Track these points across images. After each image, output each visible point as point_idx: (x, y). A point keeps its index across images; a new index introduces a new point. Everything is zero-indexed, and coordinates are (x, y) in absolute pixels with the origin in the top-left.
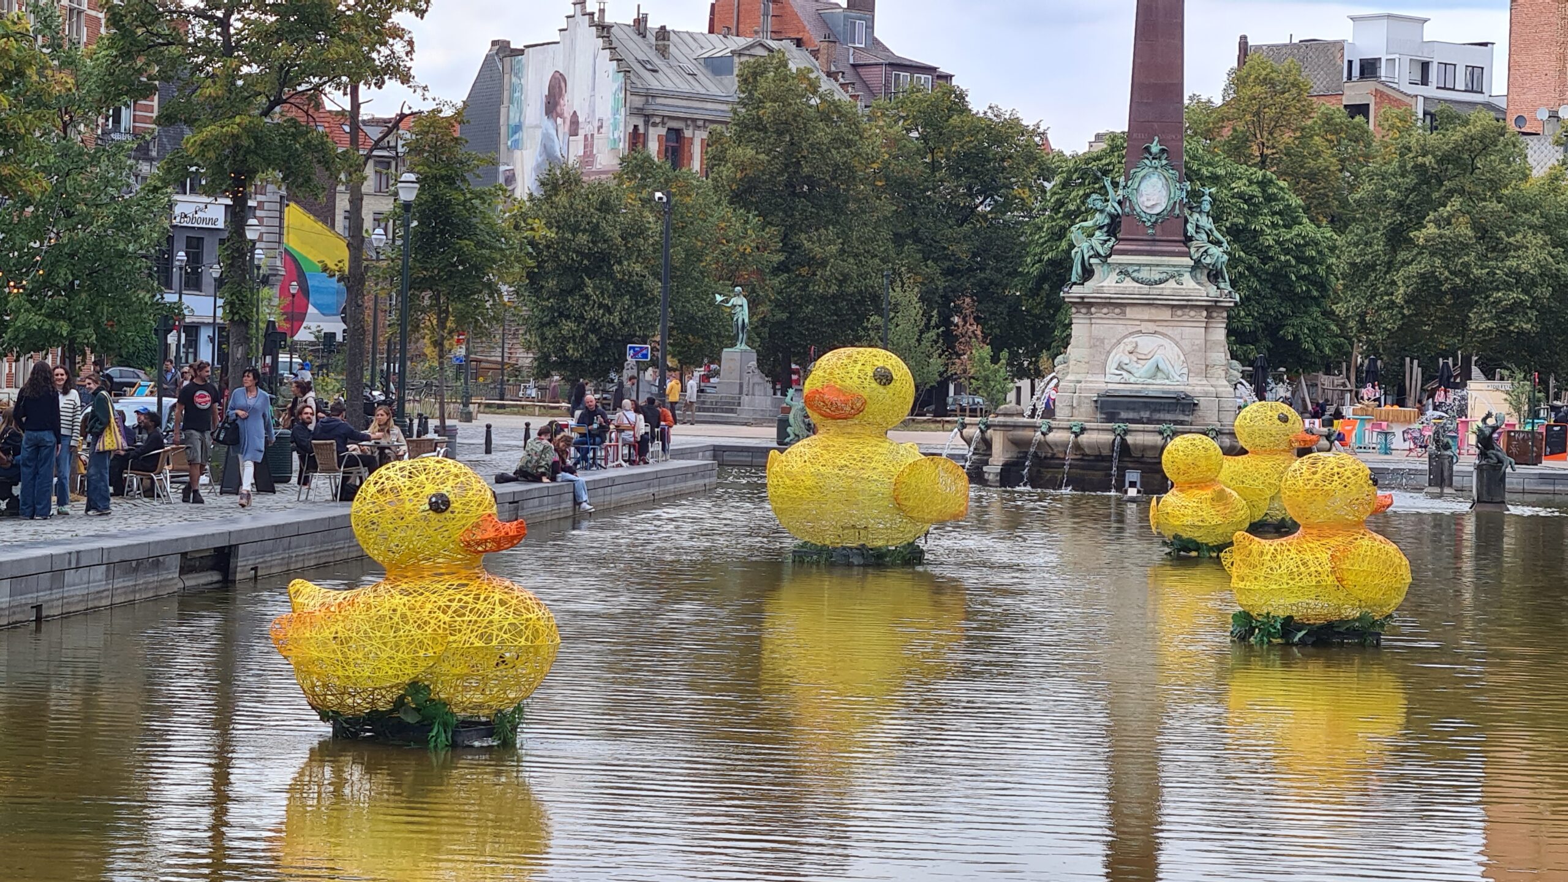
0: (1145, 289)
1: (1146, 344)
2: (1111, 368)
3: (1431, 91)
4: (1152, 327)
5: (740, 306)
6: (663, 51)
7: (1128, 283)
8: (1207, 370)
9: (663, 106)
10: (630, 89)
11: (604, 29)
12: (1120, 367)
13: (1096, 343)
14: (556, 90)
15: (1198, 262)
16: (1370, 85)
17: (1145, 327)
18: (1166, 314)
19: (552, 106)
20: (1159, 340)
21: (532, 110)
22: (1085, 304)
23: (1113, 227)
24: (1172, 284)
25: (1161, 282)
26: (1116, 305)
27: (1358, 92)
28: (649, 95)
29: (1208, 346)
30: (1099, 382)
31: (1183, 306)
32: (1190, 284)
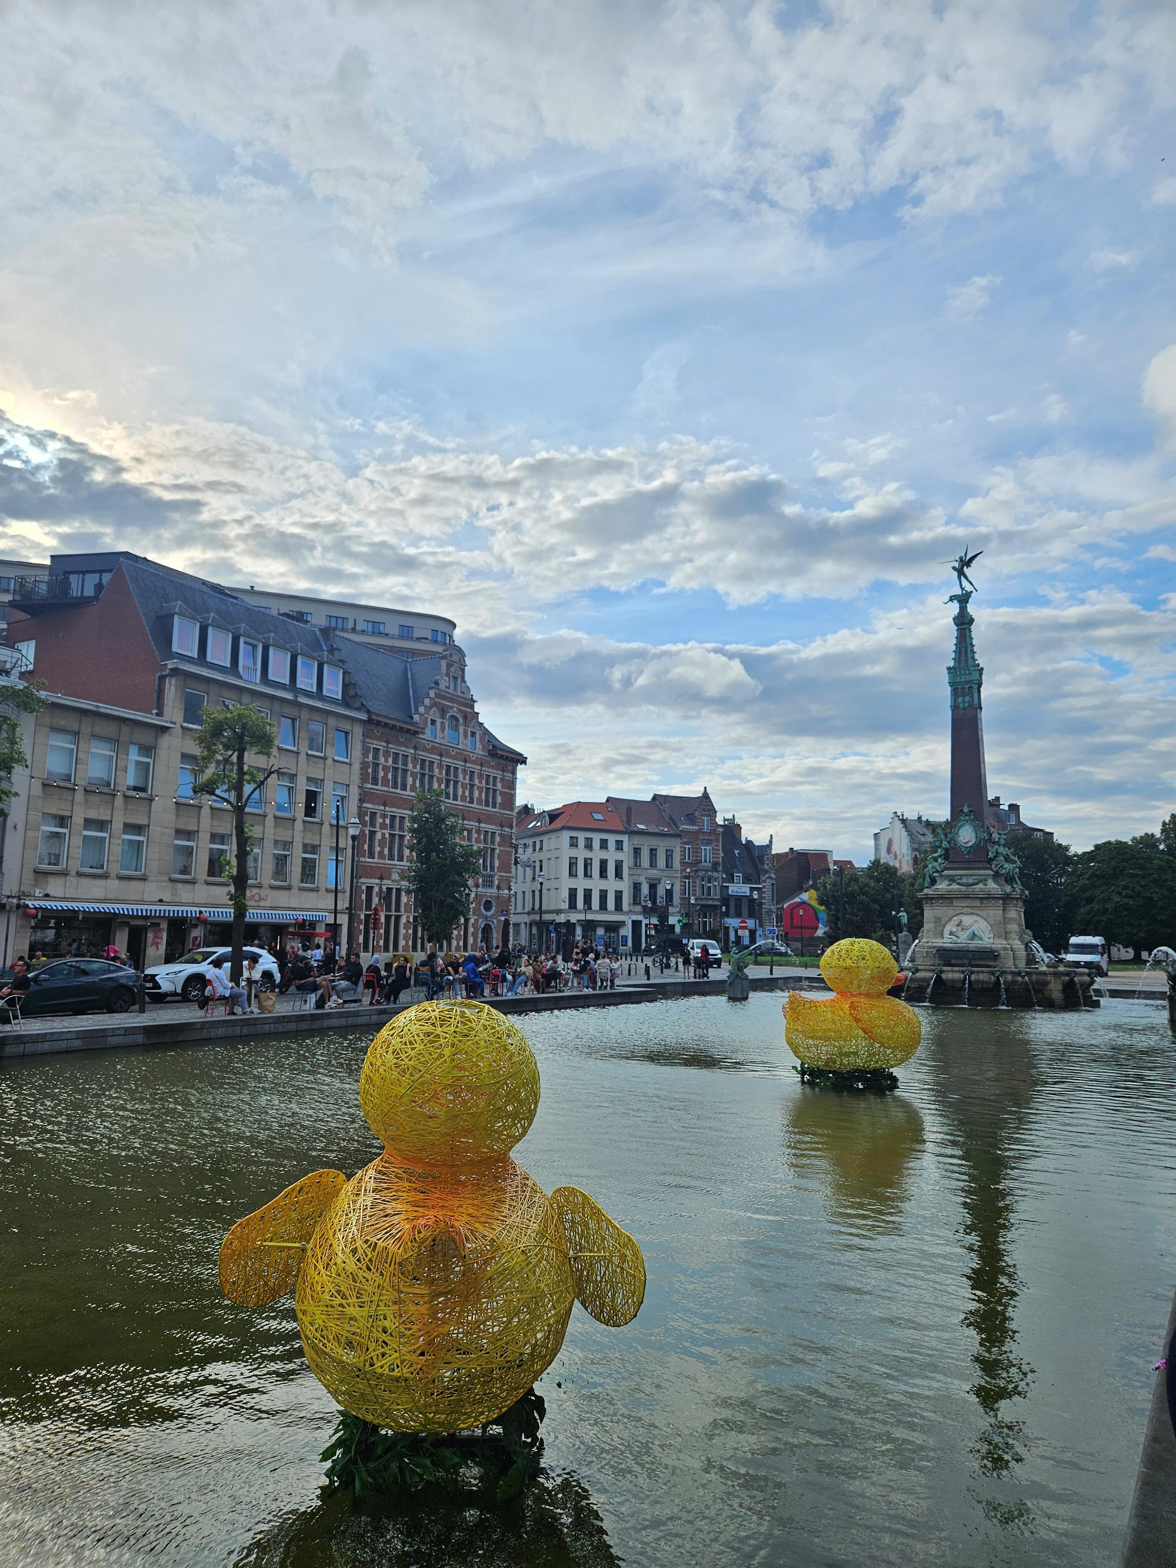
0: (964, 888)
1: (967, 920)
2: (946, 935)
4: (969, 910)
5: (904, 917)
6: (927, 828)
7: (955, 886)
8: (1006, 935)
10: (913, 841)
12: (951, 933)
13: (938, 921)
14: (891, 843)
15: (997, 872)
17: (965, 910)
18: (977, 903)
19: (889, 850)
20: (975, 918)
21: (883, 852)
22: (930, 899)
23: (948, 855)
24: (981, 886)
25: (973, 884)
26: (946, 899)
28: (920, 843)
29: (1006, 921)
30: (939, 943)
31: (988, 898)
32: (992, 885)
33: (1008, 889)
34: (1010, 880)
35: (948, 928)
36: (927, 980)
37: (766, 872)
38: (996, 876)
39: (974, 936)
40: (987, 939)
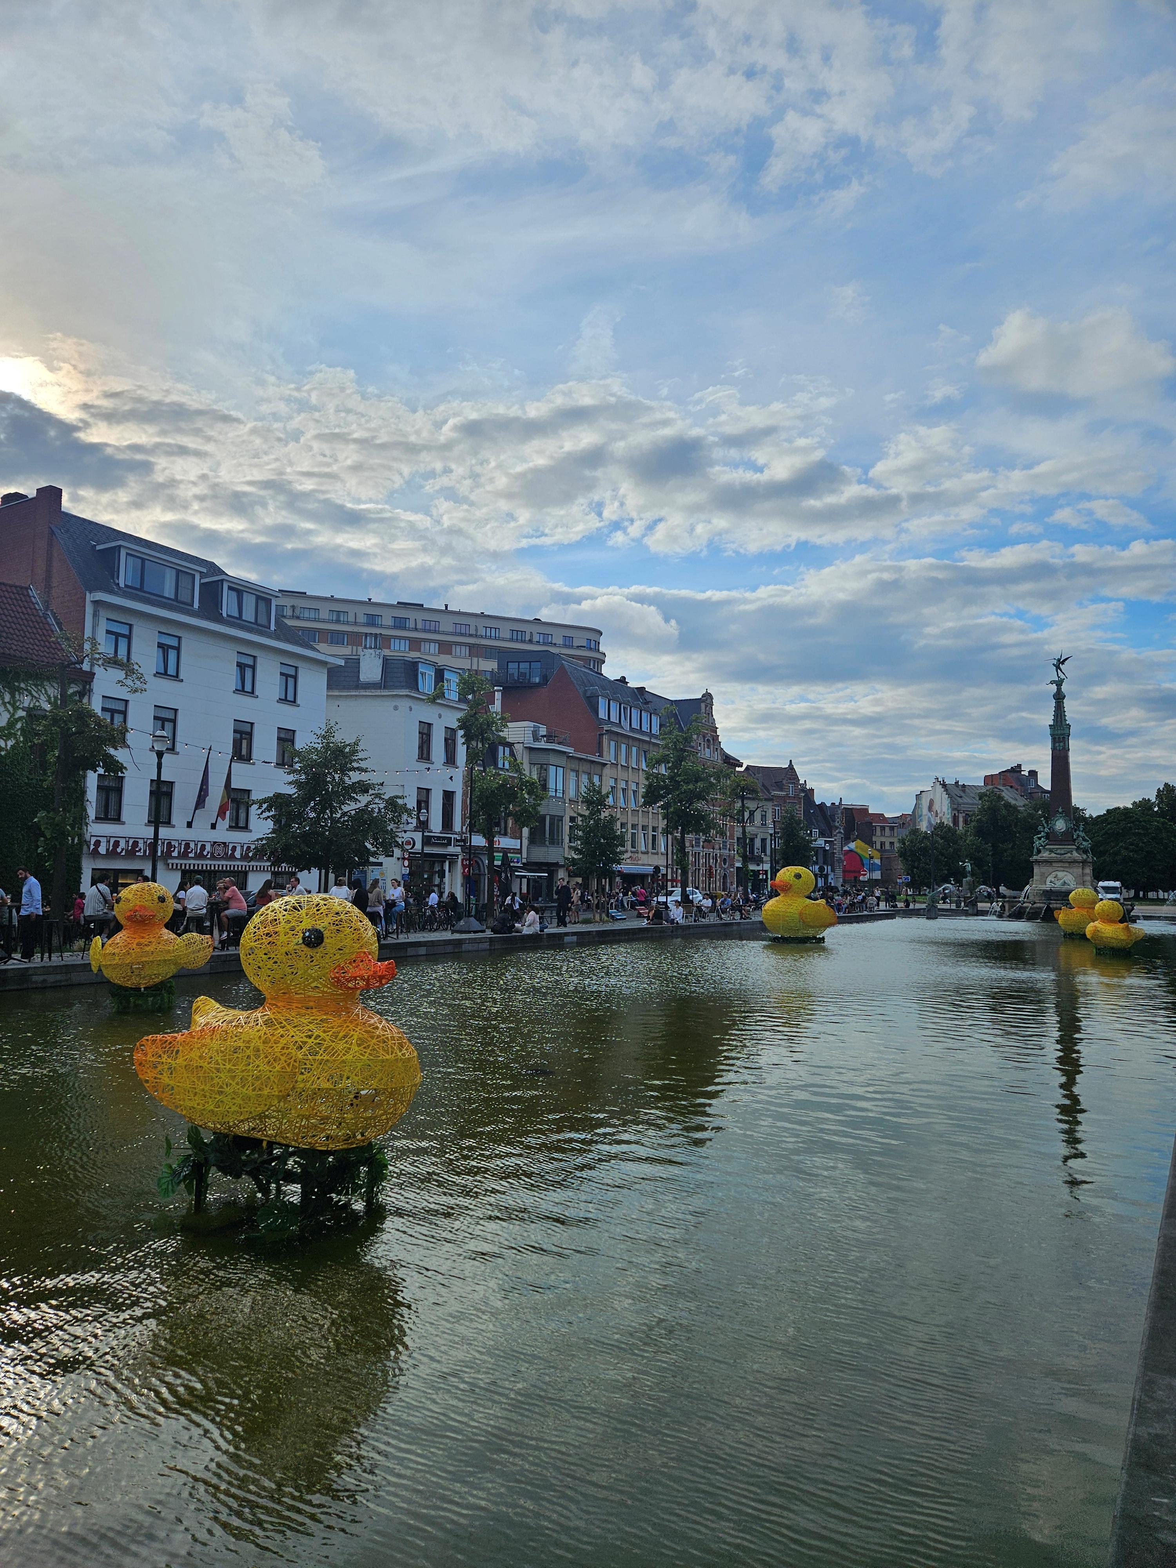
0: (1059, 856)
1: (1060, 874)
2: (1048, 882)
4: (1062, 869)
5: (968, 866)
6: (964, 791)
7: (1053, 855)
9: (963, 807)
10: (952, 802)
11: (944, 785)
12: (1051, 882)
13: (1043, 875)
14: (931, 802)
15: (1079, 847)
17: (1059, 869)
18: (1067, 865)
19: (930, 809)
20: (1066, 873)
21: (925, 810)
22: (1037, 862)
23: (1047, 836)
24: (1069, 854)
25: (1065, 854)
26: (1048, 862)
28: (959, 804)
29: (1083, 875)
30: (1044, 887)
31: (1075, 862)
32: (1075, 854)
33: (1085, 857)
34: (1085, 852)
35: (1049, 879)
36: (1041, 908)
37: (837, 828)
38: (1078, 849)
39: (1065, 883)
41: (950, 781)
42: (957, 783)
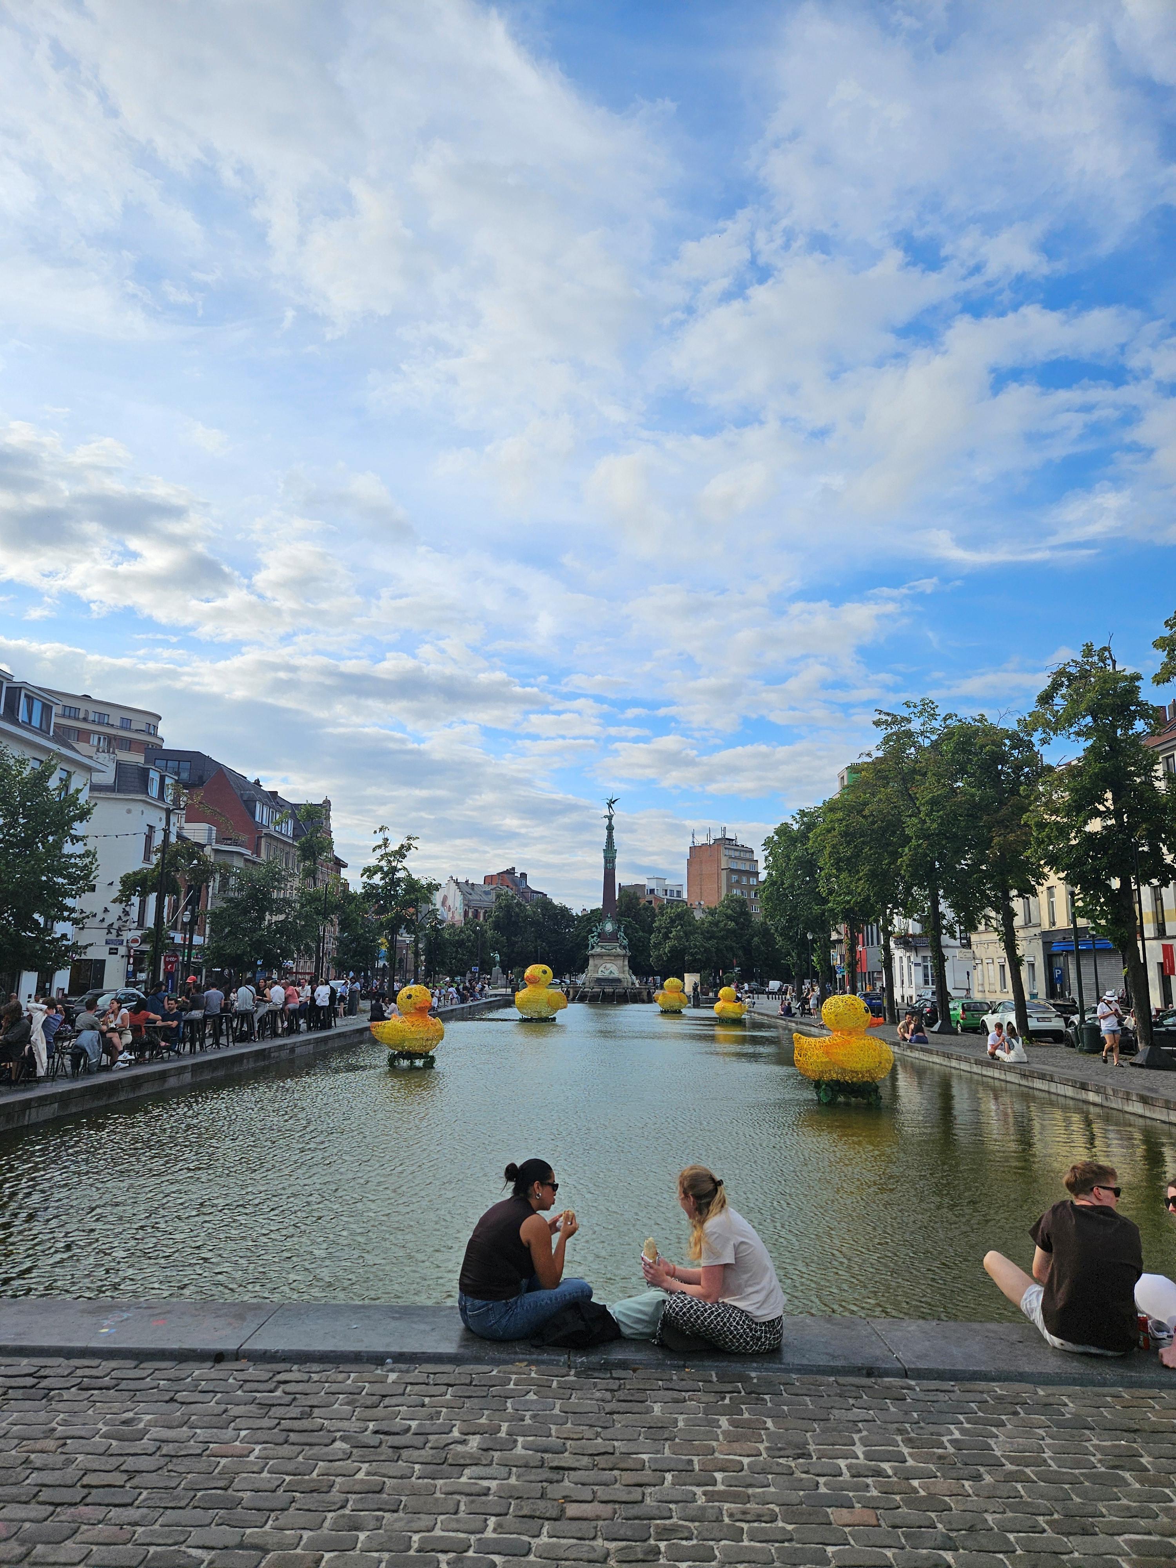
0: (608, 951)
1: (608, 965)
2: (600, 972)
3: (668, 897)
4: (609, 961)
5: (497, 957)
6: (473, 889)
7: (603, 950)
8: (624, 972)
9: (472, 904)
10: (464, 899)
11: (457, 883)
12: (602, 972)
13: (596, 966)
14: (445, 898)
15: (621, 944)
16: (652, 896)
18: (613, 958)
19: (444, 904)
20: (612, 964)
22: (592, 955)
23: (599, 936)
24: (614, 950)
25: (612, 950)
26: (600, 956)
27: (649, 897)
28: (470, 901)
29: (622, 966)
30: (596, 975)
31: (619, 956)
34: (625, 948)
35: (601, 969)
36: (599, 992)
39: (611, 972)
40: (616, 974)
41: (462, 880)
42: (467, 881)
